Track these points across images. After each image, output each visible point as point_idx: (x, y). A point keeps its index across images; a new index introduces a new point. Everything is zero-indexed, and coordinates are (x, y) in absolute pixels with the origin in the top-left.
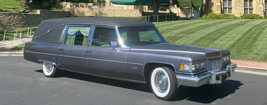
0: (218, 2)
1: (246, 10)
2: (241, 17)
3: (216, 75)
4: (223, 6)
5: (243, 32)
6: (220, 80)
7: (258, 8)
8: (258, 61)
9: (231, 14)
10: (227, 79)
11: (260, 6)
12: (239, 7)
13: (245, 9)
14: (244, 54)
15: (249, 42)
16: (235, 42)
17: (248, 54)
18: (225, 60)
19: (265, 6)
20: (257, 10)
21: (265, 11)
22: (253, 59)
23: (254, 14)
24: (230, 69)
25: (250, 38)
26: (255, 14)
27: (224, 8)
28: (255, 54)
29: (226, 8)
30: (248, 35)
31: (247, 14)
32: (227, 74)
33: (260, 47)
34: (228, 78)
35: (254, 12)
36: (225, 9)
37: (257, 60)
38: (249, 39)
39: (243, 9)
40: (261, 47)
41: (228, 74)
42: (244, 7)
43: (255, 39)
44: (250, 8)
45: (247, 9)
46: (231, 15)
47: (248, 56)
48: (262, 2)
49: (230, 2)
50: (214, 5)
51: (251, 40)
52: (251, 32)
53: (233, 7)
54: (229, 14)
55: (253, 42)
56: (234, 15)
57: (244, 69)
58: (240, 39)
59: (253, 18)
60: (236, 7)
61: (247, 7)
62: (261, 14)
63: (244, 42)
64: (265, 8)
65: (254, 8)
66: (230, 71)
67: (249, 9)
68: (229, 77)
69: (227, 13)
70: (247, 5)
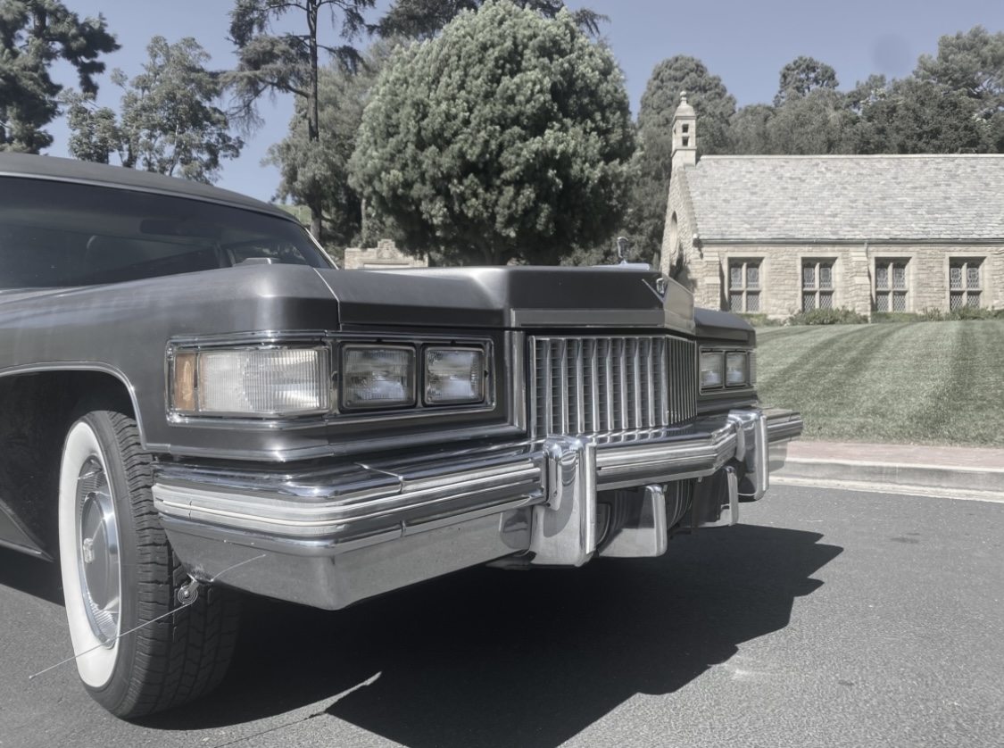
0: (711, 273)
1: (807, 297)
2: (791, 319)
3: (599, 480)
4: (730, 286)
5: (801, 348)
6: (649, 523)
7: (850, 289)
8: (887, 438)
9: (755, 313)
10: (726, 519)
11: (858, 280)
12: (782, 288)
13: (805, 294)
14: (817, 415)
15: (832, 376)
16: (774, 378)
17: (836, 415)
18: (713, 379)
19: (876, 281)
20: (847, 296)
21: (877, 299)
22: (861, 433)
23: (838, 310)
24: (750, 437)
25: (835, 363)
26: (841, 309)
27: (731, 293)
28: (867, 413)
29: (740, 293)
30: (822, 356)
31: (813, 310)
32: (721, 475)
33: (884, 387)
34: (736, 514)
35: (837, 302)
36: (734, 297)
37: (879, 434)
38: (830, 365)
39: (800, 294)
40: (889, 387)
41: (732, 479)
42: (803, 286)
43: (857, 365)
44: (822, 289)
45: (813, 293)
46: (757, 316)
47: (835, 421)
48: (864, 268)
49: (754, 270)
50: (699, 284)
51: (840, 367)
52: (835, 347)
53: (764, 289)
54: (749, 312)
55: (849, 374)
56: (766, 315)
57: (827, 472)
58: (794, 367)
59: (832, 323)
60: (776, 288)
61: (813, 286)
62: (859, 308)
63: (810, 375)
64: (876, 286)
65: (837, 289)
66: (750, 454)
67: (817, 295)
68: (742, 499)
69: (743, 311)
70: (813, 281)
